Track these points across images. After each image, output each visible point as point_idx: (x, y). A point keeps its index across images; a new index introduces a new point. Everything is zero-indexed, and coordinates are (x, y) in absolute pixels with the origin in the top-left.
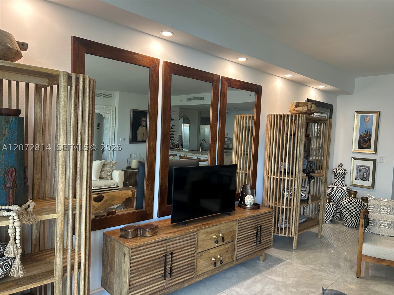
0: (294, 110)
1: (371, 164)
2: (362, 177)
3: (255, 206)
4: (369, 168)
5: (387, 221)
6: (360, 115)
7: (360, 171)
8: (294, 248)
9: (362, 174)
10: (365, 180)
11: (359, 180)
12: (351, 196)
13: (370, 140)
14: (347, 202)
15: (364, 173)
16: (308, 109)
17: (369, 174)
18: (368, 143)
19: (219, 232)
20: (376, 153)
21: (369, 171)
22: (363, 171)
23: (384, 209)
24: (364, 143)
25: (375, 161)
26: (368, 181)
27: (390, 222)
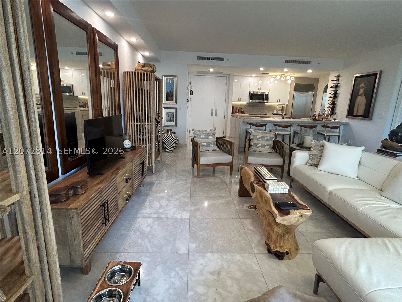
0: (141, 69)
1: (174, 111)
2: (170, 120)
3: (133, 148)
4: (173, 113)
5: (205, 143)
6: (166, 78)
7: (168, 116)
8: (153, 173)
9: (170, 118)
10: (172, 122)
11: (168, 122)
12: (169, 133)
13: (173, 95)
14: (168, 136)
15: (171, 117)
16: (152, 70)
17: (174, 117)
18: (172, 97)
19: (126, 173)
20: (177, 104)
21: (174, 115)
22: (170, 115)
23: (203, 136)
24: (170, 97)
25: (176, 109)
26: (173, 122)
27: (206, 143)
